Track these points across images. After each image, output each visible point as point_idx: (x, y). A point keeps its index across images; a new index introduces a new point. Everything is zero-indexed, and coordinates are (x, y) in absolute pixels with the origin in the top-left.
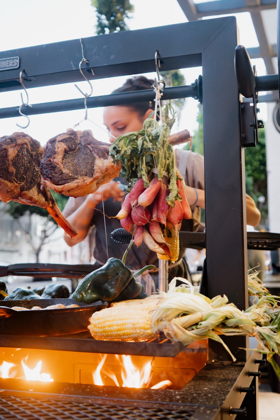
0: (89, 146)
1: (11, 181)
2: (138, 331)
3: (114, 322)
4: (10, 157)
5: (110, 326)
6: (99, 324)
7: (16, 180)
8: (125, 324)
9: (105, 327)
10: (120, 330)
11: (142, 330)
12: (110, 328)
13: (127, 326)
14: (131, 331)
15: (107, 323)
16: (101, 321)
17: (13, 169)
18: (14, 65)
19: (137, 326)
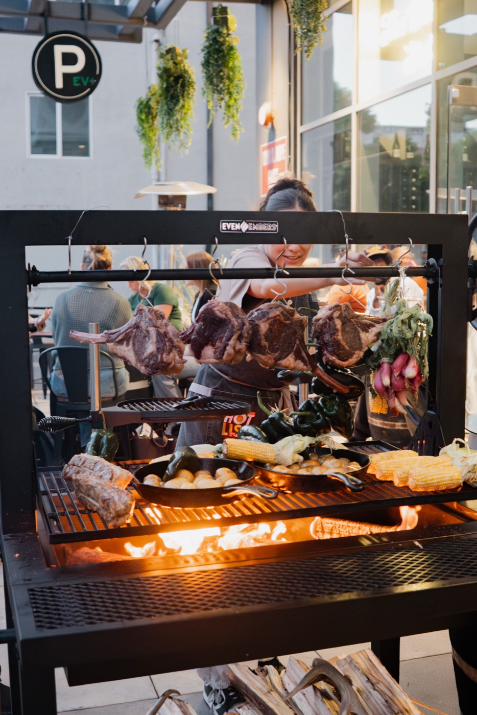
0: (352, 320)
1: (264, 354)
2: (454, 481)
3: (434, 477)
4: (262, 332)
5: (431, 480)
6: (421, 479)
7: (270, 352)
8: (444, 477)
9: (427, 481)
10: (439, 482)
11: (456, 480)
12: (431, 482)
13: (445, 479)
14: (449, 482)
15: (429, 478)
16: (423, 477)
17: (265, 343)
18: (273, 230)
19: (454, 478)
